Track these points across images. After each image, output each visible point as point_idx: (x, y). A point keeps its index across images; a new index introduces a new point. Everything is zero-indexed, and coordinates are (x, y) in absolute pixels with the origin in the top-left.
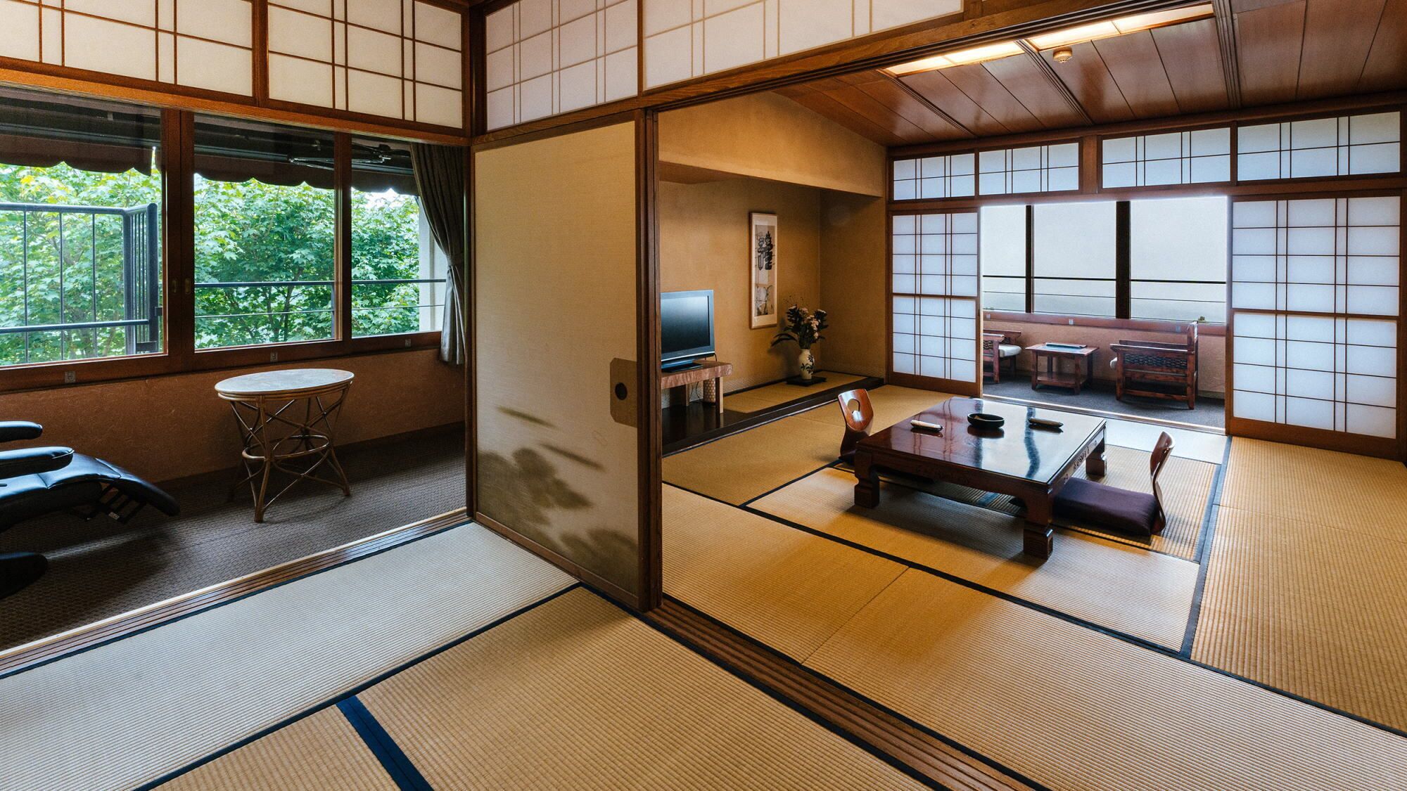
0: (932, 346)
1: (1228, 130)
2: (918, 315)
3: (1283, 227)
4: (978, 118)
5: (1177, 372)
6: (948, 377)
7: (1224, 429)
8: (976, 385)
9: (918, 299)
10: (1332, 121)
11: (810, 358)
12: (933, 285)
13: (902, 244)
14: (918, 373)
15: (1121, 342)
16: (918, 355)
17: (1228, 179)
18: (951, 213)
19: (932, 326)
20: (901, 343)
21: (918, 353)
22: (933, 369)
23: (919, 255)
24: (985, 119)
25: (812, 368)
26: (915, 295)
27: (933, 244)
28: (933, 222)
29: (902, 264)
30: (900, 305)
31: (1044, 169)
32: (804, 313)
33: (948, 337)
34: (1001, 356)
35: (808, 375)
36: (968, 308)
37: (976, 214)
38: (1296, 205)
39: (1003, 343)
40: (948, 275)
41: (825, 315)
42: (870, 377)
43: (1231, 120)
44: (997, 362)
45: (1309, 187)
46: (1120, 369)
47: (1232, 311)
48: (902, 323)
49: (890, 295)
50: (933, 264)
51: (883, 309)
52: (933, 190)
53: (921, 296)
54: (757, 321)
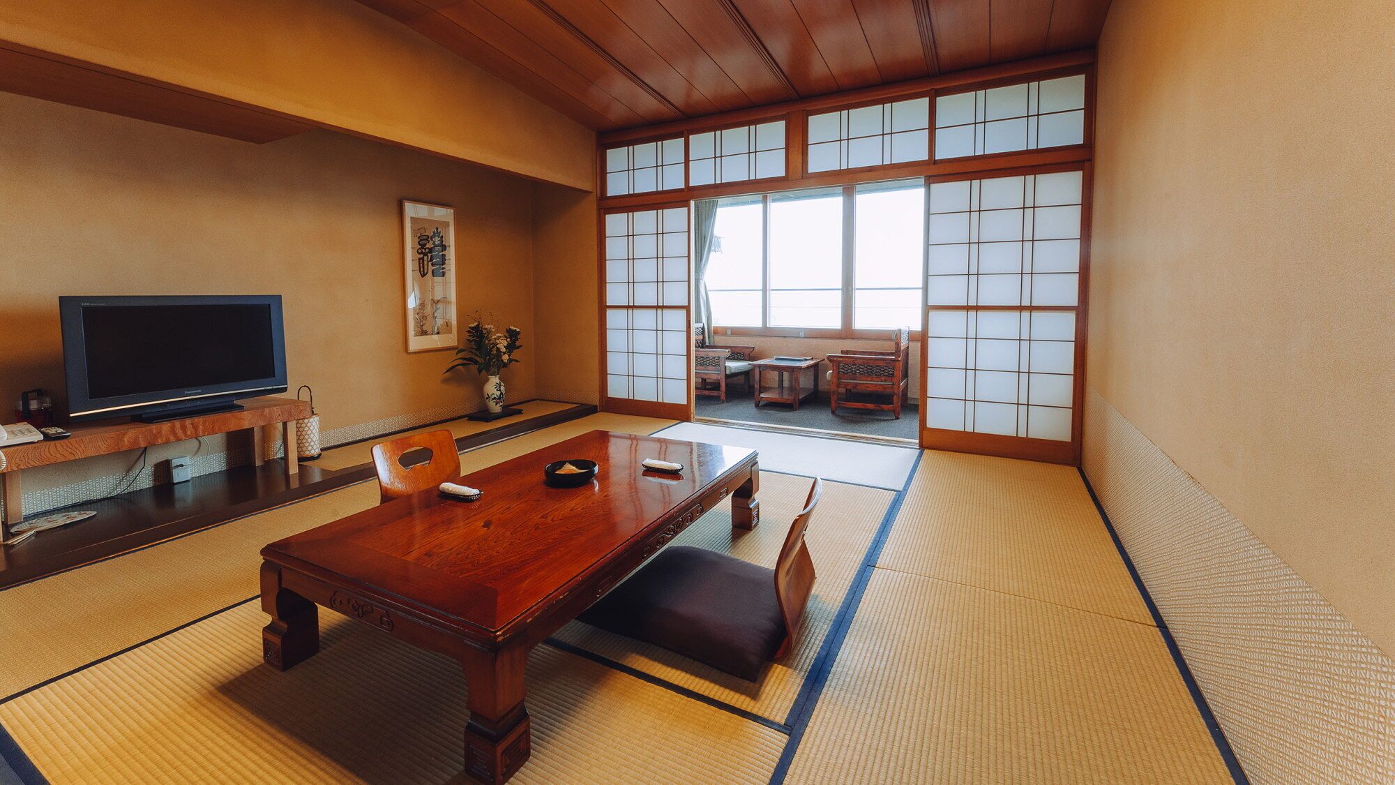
0: (645, 365)
1: (927, 100)
2: (631, 329)
3: (975, 211)
4: (688, 95)
5: (885, 381)
6: (660, 400)
7: (917, 441)
8: (687, 407)
9: (630, 311)
10: (1023, 87)
11: (498, 387)
12: (646, 295)
13: (615, 248)
14: (631, 398)
15: (842, 352)
16: (631, 376)
17: (926, 157)
18: (663, 209)
19: (645, 342)
20: (615, 363)
21: (631, 374)
22: (645, 392)
23: (631, 259)
24: (696, 96)
25: (499, 398)
26: (628, 307)
27: (645, 246)
28: (645, 220)
29: (615, 271)
30: (615, 319)
31: (752, 152)
32: (489, 332)
33: (660, 354)
34: (728, 373)
35: (496, 408)
36: (676, 320)
37: (686, 209)
38: (988, 184)
39: (728, 359)
40: (660, 282)
41: (519, 333)
42: (582, 404)
43: (929, 89)
44: (724, 380)
45: (1002, 164)
46: (835, 380)
47: (928, 309)
48: (615, 340)
49: (603, 308)
50: (645, 270)
51: (596, 324)
52: (645, 184)
53: (634, 307)
54: (416, 343)
